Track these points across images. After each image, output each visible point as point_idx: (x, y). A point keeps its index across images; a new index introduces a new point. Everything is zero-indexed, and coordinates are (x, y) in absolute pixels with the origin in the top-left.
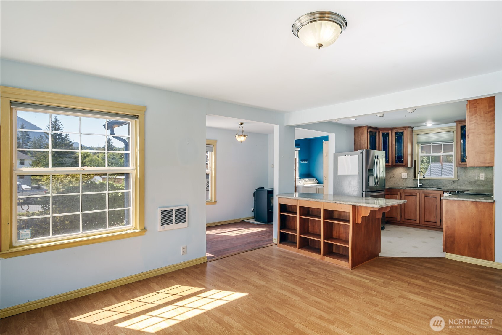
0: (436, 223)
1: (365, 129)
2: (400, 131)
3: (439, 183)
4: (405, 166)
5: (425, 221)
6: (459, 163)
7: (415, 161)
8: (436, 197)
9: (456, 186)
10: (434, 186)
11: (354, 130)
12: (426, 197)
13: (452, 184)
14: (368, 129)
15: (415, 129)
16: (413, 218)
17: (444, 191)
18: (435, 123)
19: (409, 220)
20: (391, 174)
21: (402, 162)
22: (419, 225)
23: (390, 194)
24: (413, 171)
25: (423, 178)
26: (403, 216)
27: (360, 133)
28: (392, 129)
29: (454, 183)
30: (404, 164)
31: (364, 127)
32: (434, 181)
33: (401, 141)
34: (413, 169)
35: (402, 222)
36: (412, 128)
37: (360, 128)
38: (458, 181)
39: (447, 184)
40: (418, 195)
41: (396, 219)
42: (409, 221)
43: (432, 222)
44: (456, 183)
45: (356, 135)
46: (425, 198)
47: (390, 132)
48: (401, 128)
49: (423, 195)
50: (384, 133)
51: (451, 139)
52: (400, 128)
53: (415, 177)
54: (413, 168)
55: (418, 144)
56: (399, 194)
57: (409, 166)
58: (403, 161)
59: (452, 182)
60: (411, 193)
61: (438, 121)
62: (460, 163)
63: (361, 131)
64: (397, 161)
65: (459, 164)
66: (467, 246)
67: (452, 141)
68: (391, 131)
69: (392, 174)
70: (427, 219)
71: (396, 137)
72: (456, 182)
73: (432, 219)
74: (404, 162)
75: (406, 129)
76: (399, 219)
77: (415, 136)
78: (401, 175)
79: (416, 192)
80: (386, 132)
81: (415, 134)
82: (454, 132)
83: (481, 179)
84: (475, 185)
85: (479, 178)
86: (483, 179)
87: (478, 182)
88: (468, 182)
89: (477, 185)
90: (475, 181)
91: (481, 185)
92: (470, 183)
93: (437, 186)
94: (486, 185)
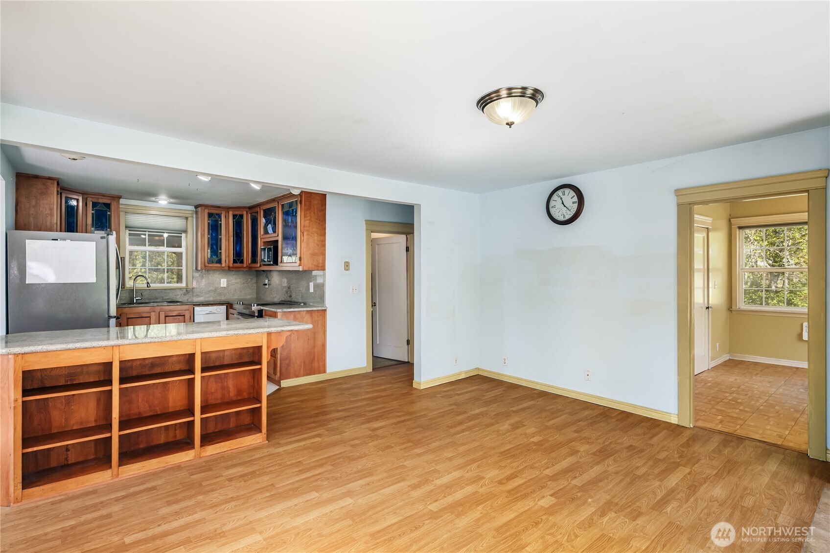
1: (53, 184)
2: (103, 201)
3: (165, 294)
6: (204, 264)
8: (184, 315)
9: (192, 297)
10: (157, 299)
12: (167, 318)
13: (185, 294)
17: (194, 305)
18: (172, 200)
27: (34, 190)
29: (188, 293)
31: (50, 179)
32: (158, 291)
38: (193, 290)
39: (179, 295)
44: (191, 293)
46: (165, 319)
48: (103, 196)
53: (123, 286)
55: (125, 230)
59: (185, 291)
61: (178, 197)
62: (207, 264)
65: (205, 266)
66: (303, 364)
67: (185, 231)
71: (93, 210)
72: (191, 291)
75: (116, 200)
77: (122, 215)
79: (149, 311)
81: (122, 212)
82: (187, 218)
83: (222, 286)
84: (215, 294)
85: (220, 285)
86: (225, 286)
87: (218, 290)
88: (206, 291)
89: (218, 295)
90: (216, 289)
91: (223, 294)
92: (209, 292)
93: (162, 299)
94: (228, 294)
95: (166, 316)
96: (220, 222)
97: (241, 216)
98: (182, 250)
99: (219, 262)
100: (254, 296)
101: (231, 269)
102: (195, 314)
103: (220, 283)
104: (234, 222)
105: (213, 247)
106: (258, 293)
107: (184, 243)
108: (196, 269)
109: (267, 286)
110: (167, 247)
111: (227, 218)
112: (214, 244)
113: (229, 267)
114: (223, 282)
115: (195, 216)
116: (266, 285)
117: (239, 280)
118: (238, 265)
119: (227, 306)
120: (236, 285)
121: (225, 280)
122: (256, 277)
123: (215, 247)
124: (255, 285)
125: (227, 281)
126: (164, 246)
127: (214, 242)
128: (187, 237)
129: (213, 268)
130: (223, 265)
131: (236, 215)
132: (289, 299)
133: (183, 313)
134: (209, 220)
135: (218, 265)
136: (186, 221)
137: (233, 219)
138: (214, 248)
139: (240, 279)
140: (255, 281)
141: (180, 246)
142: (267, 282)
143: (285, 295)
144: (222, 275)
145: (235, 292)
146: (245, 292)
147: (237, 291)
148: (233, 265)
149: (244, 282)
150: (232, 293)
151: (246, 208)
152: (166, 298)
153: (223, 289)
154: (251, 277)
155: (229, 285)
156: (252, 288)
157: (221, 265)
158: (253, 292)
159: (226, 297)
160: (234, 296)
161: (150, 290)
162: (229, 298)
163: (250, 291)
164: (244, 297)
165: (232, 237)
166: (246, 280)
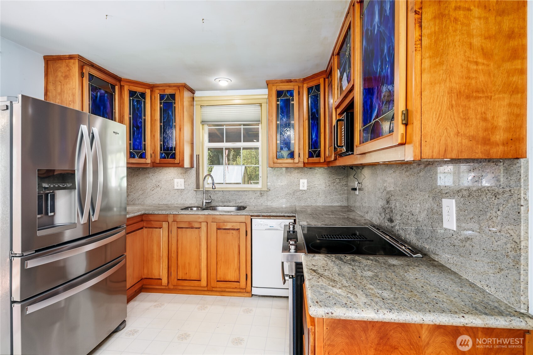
0: (238, 282)
1: (74, 63)
2: (169, 91)
4: (180, 165)
5: (218, 281)
6: (273, 160)
7: (198, 156)
8: (238, 229)
9: (266, 201)
10: (230, 202)
11: (42, 64)
13: (259, 198)
14: (81, 68)
15: (197, 94)
16: (194, 276)
17: (251, 216)
19: (187, 281)
20: (154, 181)
21: (173, 156)
22: (206, 289)
23: (146, 228)
24: (195, 176)
25: (213, 189)
26: (173, 274)
27: (60, 74)
28: (152, 87)
29: (262, 196)
30: (177, 161)
31: (71, 57)
33: (170, 113)
34: (194, 171)
35: (172, 287)
36: (192, 91)
37: (60, 61)
38: (268, 193)
39: (252, 198)
40: (204, 225)
41: (160, 280)
42: (186, 283)
43: (231, 282)
45: (51, 79)
46: (217, 232)
47: (148, 92)
49: (214, 227)
50: (136, 92)
51: (257, 119)
52: (169, 86)
53: (198, 187)
54: (194, 169)
55: (203, 125)
56: (165, 225)
57: (187, 164)
58: (174, 154)
59: (259, 193)
60: (189, 223)
62: (275, 160)
63: (62, 67)
64: (163, 155)
65: (274, 163)
67: (259, 121)
68: (149, 90)
69: (156, 182)
70: (221, 276)
71: (161, 104)
72: (265, 194)
73: (231, 275)
74: (177, 157)
75: (181, 90)
76: (165, 281)
77: (196, 108)
78: (174, 182)
79: (200, 220)
80: (139, 90)
81: (197, 105)
82: (261, 105)
83: (301, 188)
84: (293, 199)
85: (299, 187)
86: (305, 188)
87: (297, 194)
88: (283, 194)
89: (297, 199)
90: (294, 192)
91: (302, 199)
92: (286, 195)
93: (235, 202)
94: (309, 199)
95: (218, 229)
97: (318, 87)
98: (259, 144)
99: (292, 156)
101: (307, 166)
103: (299, 184)
104: (308, 98)
106: (349, 199)
107: (260, 135)
109: (357, 192)
110: (243, 142)
111: (300, 95)
113: (304, 163)
114: (303, 184)
116: (355, 189)
117: (324, 181)
118: (315, 159)
119: (295, 220)
120: (320, 187)
121: (305, 181)
122: (347, 176)
124: (342, 189)
125: (308, 183)
126: (241, 141)
128: (262, 128)
129: (284, 165)
130: (296, 160)
131: (312, 88)
132: (387, 224)
133: (237, 226)
134: (278, 101)
135: (290, 160)
136: (260, 108)
137: (308, 95)
139: (325, 179)
140: (345, 183)
141: (258, 140)
142: (356, 185)
143: (380, 214)
144: (301, 174)
145: (318, 196)
146: (331, 197)
147: (320, 195)
148: (308, 160)
149: (330, 184)
150: (315, 199)
151: (323, 74)
152: (239, 201)
153: (302, 193)
154: (340, 177)
155: (310, 187)
156: (341, 192)
157: (293, 160)
158: (343, 198)
159: (306, 203)
160: (317, 202)
161: (223, 192)
162: (310, 205)
163: (338, 196)
164: (330, 205)
165: (307, 120)
166: (332, 181)
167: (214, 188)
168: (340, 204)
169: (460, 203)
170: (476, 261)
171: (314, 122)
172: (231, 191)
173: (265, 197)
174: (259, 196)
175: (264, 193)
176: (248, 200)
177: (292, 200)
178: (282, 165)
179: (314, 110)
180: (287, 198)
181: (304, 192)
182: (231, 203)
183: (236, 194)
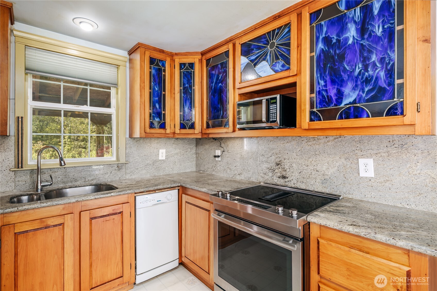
6: (145, 130)
8: (120, 213)
9: (124, 175)
10: (76, 180)
12: (93, 221)
13: (116, 172)
17: (135, 193)
29: (119, 169)
32: (78, 169)
34: (10, 141)
38: (127, 165)
40: (69, 218)
43: (111, 281)
49: (86, 217)
53: (20, 164)
54: (12, 138)
55: (26, 73)
59: (116, 167)
60: (43, 221)
62: (148, 130)
65: (145, 133)
67: (115, 85)
70: (96, 280)
72: (124, 167)
73: (112, 273)
79: (62, 213)
81: (17, 42)
82: (118, 66)
83: (160, 158)
84: (153, 169)
85: (159, 157)
86: (164, 158)
87: (156, 164)
88: (142, 166)
89: (156, 169)
90: (153, 163)
91: (161, 169)
92: (146, 167)
93: (83, 180)
94: (166, 168)
95: (92, 219)
96: (163, 73)
97: (192, 65)
98: (111, 111)
99: (163, 126)
100: (194, 169)
101: (175, 137)
102: (137, 207)
103: (159, 154)
104: (181, 72)
105: (155, 105)
106: (197, 165)
107: (113, 101)
108: (131, 136)
109: (218, 159)
110: (90, 106)
111: (173, 67)
112: (157, 102)
113: (172, 133)
114: (162, 154)
115: (128, 64)
117: (179, 151)
118: (188, 131)
119: (179, 190)
120: (176, 156)
121: (164, 151)
122: (196, 146)
123: (157, 106)
124: (195, 156)
125: (166, 153)
126: (87, 104)
127: (157, 99)
128: (117, 93)
129: (155, 135)
130: (168, 131)
131: (184, 64)
132: (277, 180)
134: (150, 68)
135: (162, 131)
136: (116, 70)
137: (180, 70)
138: (156, 108)
139: (180, 149)
140: (194, 152)
141: (109, 106)
142: (218, 153)
144: (160, 144)
145: (174, 165)
146: (185, 165)
147: (176, 164)
148: (180, 131)
149: (184, 153)
150: (171, 167)
151: (197, 54)
152: (90, 179)
153: (161, 163)
154: (191, 147)
155: (168, 157)
156: (192, 159)
157: (165, 130)
158: (193, 165)
159: (165, 172)
160: (173, 170)
161: (66, 169)
162: (168, 174)
163: (190, 163)
164: (184, 172)
165: (179, 93)
166: (185, 150)
167: (63, 164)
168: (191, 170)
169: (379, 161)
170: (396, 192)
171: (187, 96)
172: (79, 166)
173: (123, 170)
174: (116, 170)
175: (122, 166)
176: (102, 176)
177: (152, 171)
178: (154, 136)
179: (187, 86)
180: (147, 169)
181: (163, 162)
182: (78, 182)
183: (86, 170)
